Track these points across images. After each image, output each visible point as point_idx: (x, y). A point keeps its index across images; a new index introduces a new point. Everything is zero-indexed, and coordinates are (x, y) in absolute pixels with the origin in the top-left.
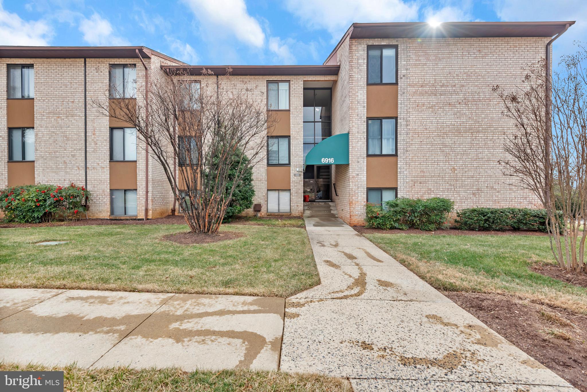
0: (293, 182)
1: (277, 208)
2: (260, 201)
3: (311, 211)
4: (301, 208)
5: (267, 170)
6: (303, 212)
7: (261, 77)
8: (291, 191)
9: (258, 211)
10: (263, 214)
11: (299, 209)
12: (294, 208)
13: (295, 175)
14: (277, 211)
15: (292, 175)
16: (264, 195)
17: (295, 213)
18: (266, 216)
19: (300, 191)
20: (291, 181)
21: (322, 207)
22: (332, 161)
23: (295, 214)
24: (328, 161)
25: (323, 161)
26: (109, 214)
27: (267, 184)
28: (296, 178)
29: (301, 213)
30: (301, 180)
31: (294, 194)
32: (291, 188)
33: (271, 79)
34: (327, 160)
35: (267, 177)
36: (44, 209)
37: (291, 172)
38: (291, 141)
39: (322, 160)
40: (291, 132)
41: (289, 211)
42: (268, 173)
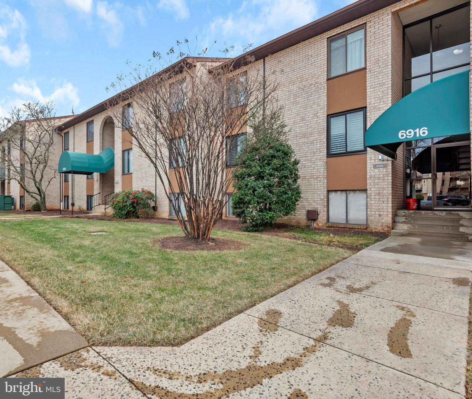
0: (371, 177)
1: (345, 217)
2: (316, 206)
3: (409, 226)
4: (388, 219)
5: (327, 163)
6: (391, 225)
7: (319, 37)
8: (368, 192)
9: (312, 220)
10: (320, 224)
11: (383, 221)
12: (373, 218)
13: (375, 167)
14: (345, 222)
15: (369, 166)
16: (323, 197)
17: (376, 226)
18: (325, 228)
19: (384, 192)
20: (368, 177)
21: (440, 219)
22: (424, 133)
23: (375, 229)
24: (412, 134)
25: (402, 136)
26: (168, 214)
27: (327, 182)
28: (376, 171)
29: (388, 227)
30: (388, 174)
31: (373, 197)
32: (368, 187)
33: (334, 34)
34: (410, 132)
35: (327, 173)
36: (127, 209)
37: (368, 161)
38: (368, 114)
39: (400, 135)
40: (368, 101)
41: (365, 223)
42: (328, 167)
